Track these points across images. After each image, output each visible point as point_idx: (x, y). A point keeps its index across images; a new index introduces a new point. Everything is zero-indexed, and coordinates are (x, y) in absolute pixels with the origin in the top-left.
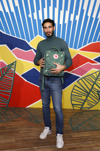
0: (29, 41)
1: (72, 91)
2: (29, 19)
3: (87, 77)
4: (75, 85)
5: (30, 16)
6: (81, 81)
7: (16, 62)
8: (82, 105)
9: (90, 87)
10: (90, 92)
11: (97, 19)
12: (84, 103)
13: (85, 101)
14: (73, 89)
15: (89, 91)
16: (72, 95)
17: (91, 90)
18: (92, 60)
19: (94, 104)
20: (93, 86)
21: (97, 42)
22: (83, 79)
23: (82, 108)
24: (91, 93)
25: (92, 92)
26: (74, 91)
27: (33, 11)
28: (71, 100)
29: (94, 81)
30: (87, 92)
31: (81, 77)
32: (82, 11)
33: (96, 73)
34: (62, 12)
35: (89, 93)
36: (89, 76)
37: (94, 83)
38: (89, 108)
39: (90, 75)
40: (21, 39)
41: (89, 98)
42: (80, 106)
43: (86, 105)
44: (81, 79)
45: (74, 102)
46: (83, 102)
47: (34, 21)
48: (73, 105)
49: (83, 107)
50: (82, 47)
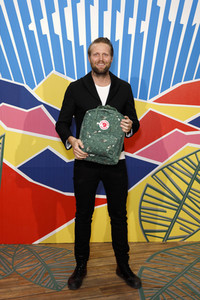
0: (33, 87)
1: (142, 200)
2: (30, 34)
3: (175, 165)
4: (148, 186)
5: (32, 27)
6: (160, 175)
7: (4, 136)
8: (168, 232)
9: (184, 188)
10: (184, 199)
11: (190, 28)
12: (170, 228)
13: (173, 221)
14: (144, 194)
15: (181, 197)
16: (141, 208)
17: (185, 196)
18: (186, 122)
19: (196, 228)
20: (190, 185)
21: (194, 80)
22: (166, 170)
23: (166, 238)
24: (187, 201)
25: (190, 198)
26: (145, 198)
27: (38, 16)
28: (141, 220)
29: (193, 172)
30: (177, 200)
31: (161, 165)
32: (155, 9)
33: (195, 153)
34: (108, 15)
35: (182, 203)
36: (180, 162)
37: (194, 178)
38: (185, 238)
39: (182, 159)
40: (13, 82)
41: (182, 214)
42: (163, 235)
43: (176, 231)
44: (161, 169)
45: (147, 226)
46: (169, 223)
47: (43, 38)
48: (144, 232)
49: (171, 235)
50: (160, 95)
